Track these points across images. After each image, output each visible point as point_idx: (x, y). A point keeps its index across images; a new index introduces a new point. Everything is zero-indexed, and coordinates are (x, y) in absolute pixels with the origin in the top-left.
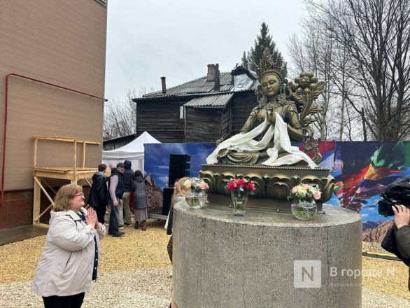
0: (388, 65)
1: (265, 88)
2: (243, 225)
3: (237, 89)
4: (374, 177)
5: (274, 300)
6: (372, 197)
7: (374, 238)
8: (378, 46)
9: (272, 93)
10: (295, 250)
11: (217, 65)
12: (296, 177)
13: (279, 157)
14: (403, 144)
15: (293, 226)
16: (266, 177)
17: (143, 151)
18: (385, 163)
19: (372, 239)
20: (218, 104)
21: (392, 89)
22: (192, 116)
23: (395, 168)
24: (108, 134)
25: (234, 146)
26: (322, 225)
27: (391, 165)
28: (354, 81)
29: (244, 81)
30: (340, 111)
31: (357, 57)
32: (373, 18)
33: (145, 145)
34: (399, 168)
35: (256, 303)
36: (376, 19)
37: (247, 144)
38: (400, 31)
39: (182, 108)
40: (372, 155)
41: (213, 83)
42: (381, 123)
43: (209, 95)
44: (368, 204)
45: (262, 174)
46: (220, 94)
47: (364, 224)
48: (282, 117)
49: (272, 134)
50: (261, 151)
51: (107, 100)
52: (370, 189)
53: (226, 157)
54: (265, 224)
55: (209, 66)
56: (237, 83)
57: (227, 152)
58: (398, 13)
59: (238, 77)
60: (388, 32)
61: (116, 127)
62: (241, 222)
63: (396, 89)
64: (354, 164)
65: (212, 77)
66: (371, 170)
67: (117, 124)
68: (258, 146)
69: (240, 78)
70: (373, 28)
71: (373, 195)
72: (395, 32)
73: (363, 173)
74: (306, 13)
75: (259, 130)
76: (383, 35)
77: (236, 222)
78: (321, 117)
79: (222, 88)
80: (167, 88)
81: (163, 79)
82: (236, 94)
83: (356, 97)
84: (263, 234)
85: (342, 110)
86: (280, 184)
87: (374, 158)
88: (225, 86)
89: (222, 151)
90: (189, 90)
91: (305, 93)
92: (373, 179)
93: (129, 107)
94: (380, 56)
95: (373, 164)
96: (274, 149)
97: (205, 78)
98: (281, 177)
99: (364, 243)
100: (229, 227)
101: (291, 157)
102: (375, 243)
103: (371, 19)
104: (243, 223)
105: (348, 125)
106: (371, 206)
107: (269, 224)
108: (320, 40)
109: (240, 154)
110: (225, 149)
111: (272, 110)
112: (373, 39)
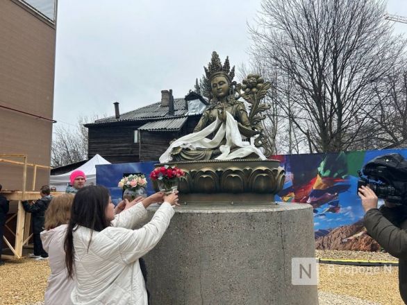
0: (327, 90)
1: (216, 88)
2: (197, 214)
3: (191, 113)
4: (323, 186)
5: (232, 289)
6: (322, 206)
7: (326, 245)
8: (317, 73)
9: (222, 93)
10: (250, 236)
11: (171, 91)
12: (248, 169)
13: (231, 152)
14: (344, 155)
15: (247, 211)
16: (219, 170)
17: (95, 173)
18: (331, 173)
19: (324, 247)
20: (173, 127)
21: (331, 110)
22: (147, 140)
23: (339, 177)
24: (58, 163)
25: (187, 144)
26: (275, 210)
27: (336, 174)
28: (299, 106)
30: (288, 136)
31: (300, 83)
32: (311, 49)
33: (97, 167)
34: (343, 177)
35: (214, 295)
36: (314, 49)
37: (200, 142)
38: (335, 59)
39: (136, 132)
40: (319, 166)
41: (168, 108)
42: (325, 141)
43: (163, 119)
44: (318, 213)
45: (215, 168)
46: (175, 118)
47: (316, 233)
48: (233, 115)
49: (223, 132)
50: (214, 149)
51: (55, 122)
52: (320, 198)
53: (179, 155)
54: (220, 211)
55: (162, 92)
56: (190, 107)
57: (180, 150)
58: (332, 44)
59: (192, 102)
60: (324, 60)
61: (67, 155)
62: (195, 211)
63: (335, 111)
64: (303, 175)
65: (166, 103)
66: (319, 180)
67: (68, 152)
68: (210, 143)
69: (194, 103)
70: (311, 57)
71: (322, 204)
72: (330, 60)
73: (312, 184)
74: (252, 42)
75: (211, 128)
76: (321, 62)
77: (191, 211)
78: (271, 140)
79: (176, 113)
80: (121, 113)
81: (116, 104)
82: (190, 118)
83: (301, 120)
84: (217, 221)
85: (290, 134)
86: (233, 175)
87: (320, 169)
88: (179, 111)
89: (175, 149)
90: (143, 115)
91: (253, 93)
92: (321, 188)
93: (80, 134)
94: (319, 81)
95: (320, 175)
96: (226, 146)
97: (159, 104)
98: (234, 169)
99: (317, 251)
100: (184, 217)
101: (243, 150)
102: (327, 251)
103: (309, 49)
104: (197, 211)
105: (296, 147)
106: (321, 215)
107: (224, 211)
108: (266, 68)
109: (194, 152)
110: (179, 147)
111: (222, 109)
112: (312, 67)
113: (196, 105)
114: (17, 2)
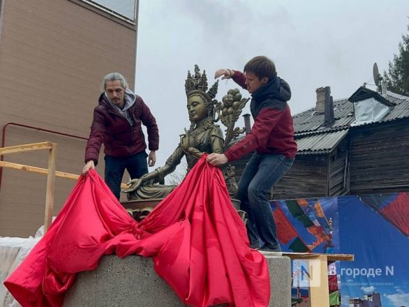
3: (358, 122)
9: (196, 117)
11: (328, 88)
20: (322, 148)
29: (371, 110)
41: (323, 117)
43: (314, 135)
46: (328, 133)
53: (136, 193)
55: (318, 90)
56: (359, 113)
57: (136, 186)
59: (361, 103)
65: (322, 109)
79: (336, 123)
84: (112, 264)
88: (342, 120)
97: (312, 110)
109: (153, 190)
113: (368, 108)
114: (80, 3)
